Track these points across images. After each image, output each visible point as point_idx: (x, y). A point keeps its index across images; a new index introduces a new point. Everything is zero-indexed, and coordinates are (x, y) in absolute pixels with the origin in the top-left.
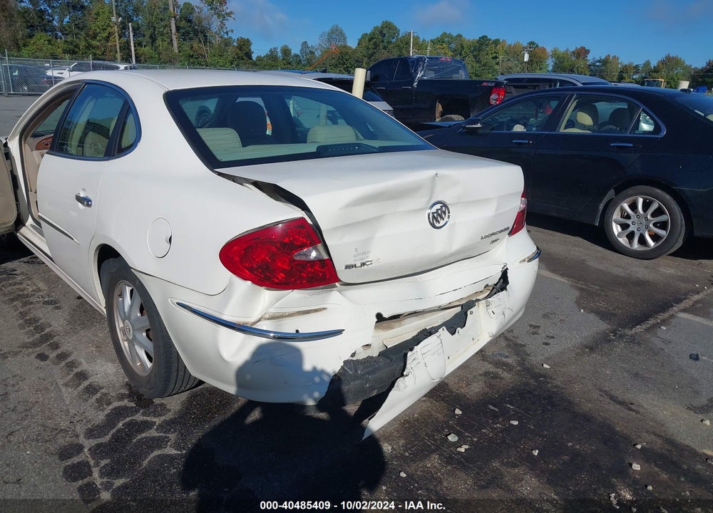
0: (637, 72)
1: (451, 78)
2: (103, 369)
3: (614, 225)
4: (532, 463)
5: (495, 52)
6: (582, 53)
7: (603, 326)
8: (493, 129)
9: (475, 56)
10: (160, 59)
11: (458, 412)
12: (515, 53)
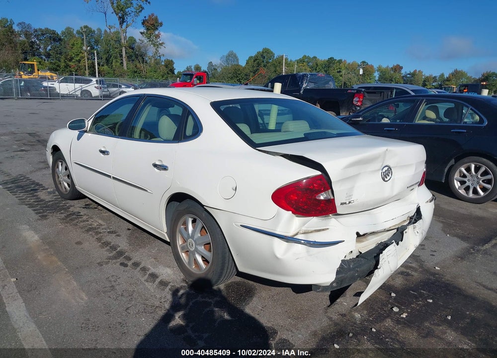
0: (435, 81)
1: (325, 87)
2: (165, 272)
3: (455, 181)
4: (449, 324)
5: (339, 68)
6: (398, 68)
7: (465, 245)
8: (369, 121)
9: (326, 71)
10: (114, 74)
11: (393, 295)
12: (353, 68)
